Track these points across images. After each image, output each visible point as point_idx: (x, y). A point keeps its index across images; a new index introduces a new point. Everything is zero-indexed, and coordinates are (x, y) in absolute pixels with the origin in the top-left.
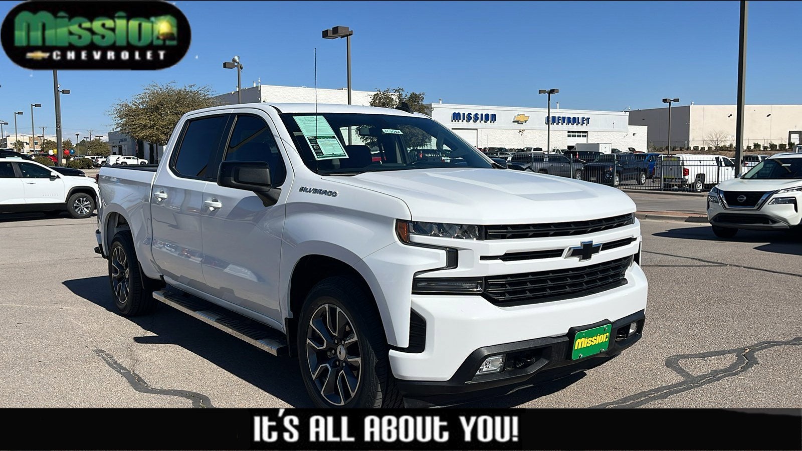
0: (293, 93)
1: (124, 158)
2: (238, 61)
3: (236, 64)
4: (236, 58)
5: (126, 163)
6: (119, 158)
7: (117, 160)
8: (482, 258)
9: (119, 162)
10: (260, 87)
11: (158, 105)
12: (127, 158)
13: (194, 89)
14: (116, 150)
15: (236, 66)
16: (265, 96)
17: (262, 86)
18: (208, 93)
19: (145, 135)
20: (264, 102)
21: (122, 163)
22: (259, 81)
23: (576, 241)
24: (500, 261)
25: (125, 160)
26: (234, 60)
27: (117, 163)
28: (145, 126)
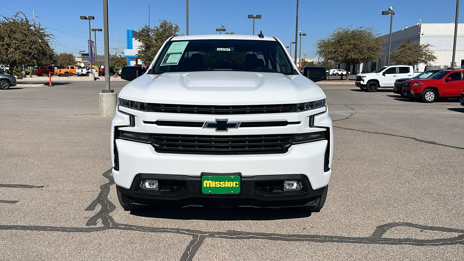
0: (444, 27)
1: (337, 71)
2: (392, 10)
3: (390, 12)
4: (391, 8)
5: (338, 73)
6: (335, 71)
7: (333, 72)
8: (145, 122)
9: (335, 73)
10: (421, 25)
11: (340, 40)
12: (339, 71)
13: (362, 29)
14: (337, 66)
15: (390, 13)
16: (423, 31)
17: (422, 24)
18: (372, 31)
19: (330, 57)
20: (422, 34)
21: (336, 73)
22: (420, 21)
23: (212, 118)
24: (155, 125)
25: (338, 72)
26: (390, 10)
27: (333, 74)
28: (331, 52)
